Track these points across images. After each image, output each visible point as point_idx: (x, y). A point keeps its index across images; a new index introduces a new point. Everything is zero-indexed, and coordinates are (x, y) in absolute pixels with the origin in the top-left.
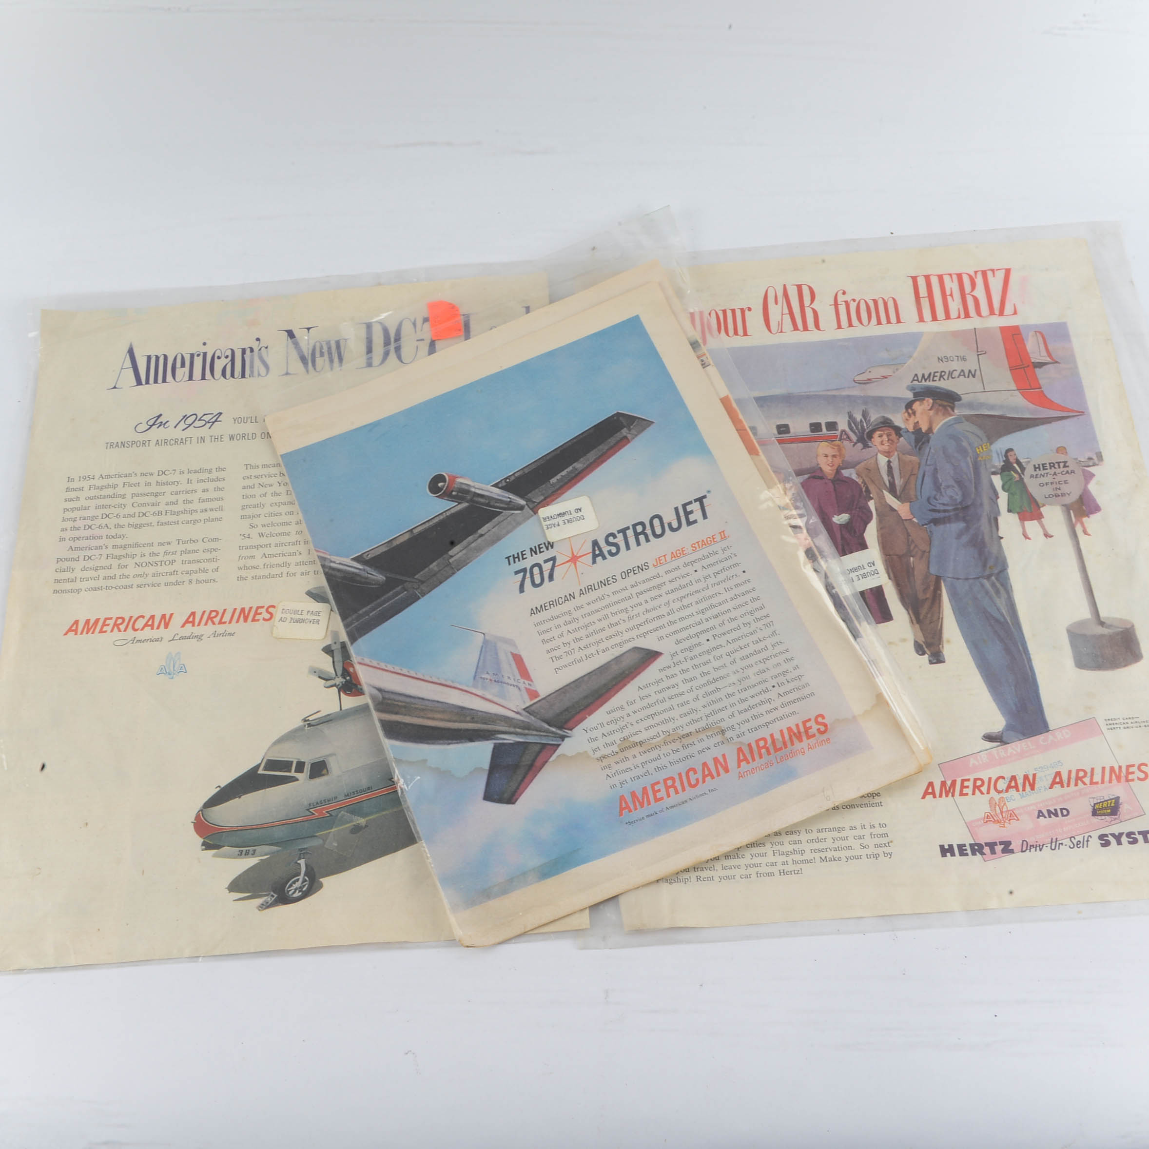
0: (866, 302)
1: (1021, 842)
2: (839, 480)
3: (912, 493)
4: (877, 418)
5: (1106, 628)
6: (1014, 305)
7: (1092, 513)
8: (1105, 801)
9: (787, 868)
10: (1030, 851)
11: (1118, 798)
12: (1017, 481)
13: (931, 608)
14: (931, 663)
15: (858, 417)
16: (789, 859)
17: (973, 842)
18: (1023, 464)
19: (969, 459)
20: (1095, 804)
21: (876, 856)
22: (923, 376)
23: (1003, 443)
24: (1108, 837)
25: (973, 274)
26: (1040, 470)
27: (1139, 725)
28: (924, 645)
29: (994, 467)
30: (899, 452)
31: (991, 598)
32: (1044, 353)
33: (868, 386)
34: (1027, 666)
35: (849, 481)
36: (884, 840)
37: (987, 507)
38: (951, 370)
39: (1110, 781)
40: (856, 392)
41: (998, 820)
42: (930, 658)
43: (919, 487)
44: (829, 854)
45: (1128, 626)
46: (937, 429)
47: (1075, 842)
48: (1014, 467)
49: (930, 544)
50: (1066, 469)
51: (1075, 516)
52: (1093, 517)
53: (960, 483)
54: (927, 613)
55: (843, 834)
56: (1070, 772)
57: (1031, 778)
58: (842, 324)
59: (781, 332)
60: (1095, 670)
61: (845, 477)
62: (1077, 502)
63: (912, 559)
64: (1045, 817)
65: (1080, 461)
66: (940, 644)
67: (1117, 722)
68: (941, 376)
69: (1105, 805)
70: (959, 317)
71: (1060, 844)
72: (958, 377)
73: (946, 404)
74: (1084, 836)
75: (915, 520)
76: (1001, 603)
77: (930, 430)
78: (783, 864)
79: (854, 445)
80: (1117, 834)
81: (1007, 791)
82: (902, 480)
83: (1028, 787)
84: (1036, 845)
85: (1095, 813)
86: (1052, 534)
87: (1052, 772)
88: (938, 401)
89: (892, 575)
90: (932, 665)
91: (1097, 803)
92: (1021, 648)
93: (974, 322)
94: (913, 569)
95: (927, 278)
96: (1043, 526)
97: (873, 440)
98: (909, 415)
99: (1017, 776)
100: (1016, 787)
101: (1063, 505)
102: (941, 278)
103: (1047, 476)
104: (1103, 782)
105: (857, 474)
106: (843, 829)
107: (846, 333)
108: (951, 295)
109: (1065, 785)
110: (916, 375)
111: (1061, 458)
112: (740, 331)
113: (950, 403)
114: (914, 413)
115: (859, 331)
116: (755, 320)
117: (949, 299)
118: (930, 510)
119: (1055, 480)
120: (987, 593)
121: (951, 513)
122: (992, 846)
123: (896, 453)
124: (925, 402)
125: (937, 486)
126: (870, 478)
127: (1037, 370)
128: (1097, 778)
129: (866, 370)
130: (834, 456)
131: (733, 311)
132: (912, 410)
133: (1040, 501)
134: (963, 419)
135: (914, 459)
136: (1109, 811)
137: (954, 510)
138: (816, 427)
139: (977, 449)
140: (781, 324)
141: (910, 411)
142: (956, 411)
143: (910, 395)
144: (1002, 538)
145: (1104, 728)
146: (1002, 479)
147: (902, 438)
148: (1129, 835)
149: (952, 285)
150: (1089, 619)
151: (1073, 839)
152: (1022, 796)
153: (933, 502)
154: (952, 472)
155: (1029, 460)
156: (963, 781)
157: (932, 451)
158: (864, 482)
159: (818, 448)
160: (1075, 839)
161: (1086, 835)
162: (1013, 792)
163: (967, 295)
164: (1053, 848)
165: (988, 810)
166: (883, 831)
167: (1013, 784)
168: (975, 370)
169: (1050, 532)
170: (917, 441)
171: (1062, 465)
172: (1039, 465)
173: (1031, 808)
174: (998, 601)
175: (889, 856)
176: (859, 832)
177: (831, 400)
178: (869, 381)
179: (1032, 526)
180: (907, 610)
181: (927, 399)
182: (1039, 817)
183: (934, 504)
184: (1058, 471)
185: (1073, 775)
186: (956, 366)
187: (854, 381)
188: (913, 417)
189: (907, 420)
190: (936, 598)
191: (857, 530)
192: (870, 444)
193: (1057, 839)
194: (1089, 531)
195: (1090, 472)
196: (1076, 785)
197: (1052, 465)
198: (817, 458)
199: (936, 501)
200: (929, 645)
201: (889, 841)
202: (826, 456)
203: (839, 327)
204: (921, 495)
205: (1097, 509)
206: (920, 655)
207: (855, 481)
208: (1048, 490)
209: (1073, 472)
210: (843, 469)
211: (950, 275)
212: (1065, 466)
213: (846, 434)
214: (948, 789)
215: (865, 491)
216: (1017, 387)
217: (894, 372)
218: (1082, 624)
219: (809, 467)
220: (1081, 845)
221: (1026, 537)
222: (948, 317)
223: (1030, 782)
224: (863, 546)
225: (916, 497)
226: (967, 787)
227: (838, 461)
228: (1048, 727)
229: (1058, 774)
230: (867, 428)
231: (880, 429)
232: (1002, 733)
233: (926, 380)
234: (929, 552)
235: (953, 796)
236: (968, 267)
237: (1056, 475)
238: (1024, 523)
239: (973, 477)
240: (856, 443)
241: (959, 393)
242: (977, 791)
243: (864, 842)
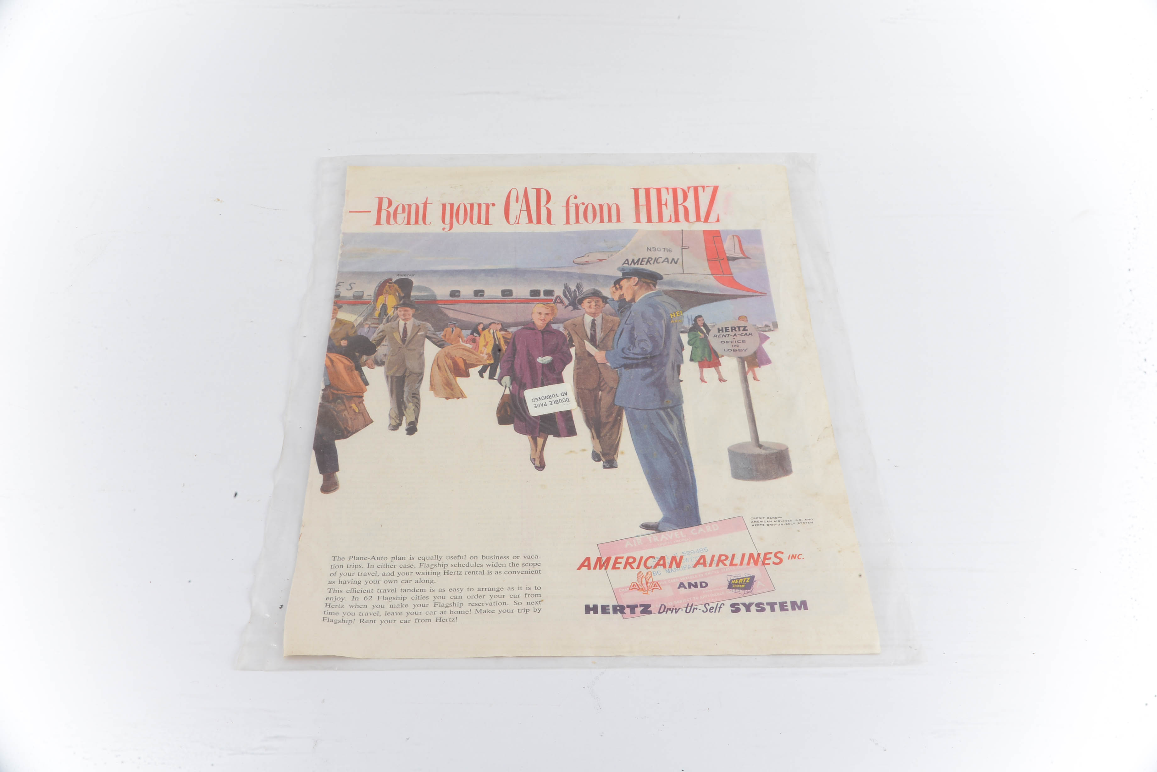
0: (593, 206)
1: (660, 605)
2: (548, 331)
3: (610, 344)
4: (589, 290)
5: (763, 449)
6: (718, 214)
7: (763, 364)
8: (741, 578)
9: (443, 617)
10: (666, 613)
11: (753, 577)
12: (702, 338)
13: (611, 429)
14: (604, 467)
15: (573, 288)
16: (448, 610)
17: (617, 604)
18: (709, 327)
19: (663, 322)
20: (731, 580)
21: (526, 611)
22: (633, 260)
23: (693, 312)
24: (739, 605)
25: (686, 189)
26: (723, 332)
27: (780, 523)
28: (600, 454)
29: (684, 327)
30: (603, 314)
31: (664, 424)
32: (738, 250)
33: (585, 266)
34: (690, 476)
35: (558, 333)
36: (538, 599)
37: (672, 357)
38: (657, 258)
39: (748, 564)
40: (576, 270)
41: (642, 588)
42: (604, 464)
43: (616, 340)
44: (484, 608)
45: (783, 449)
46: (638, 300)
47: (708, 607)
48: (702, 329)
49: (618, 382)
50: (745, 332)
51: (748, 367)
52: (763, 368)
53: (652, 338)
54: (607, 433)
55: (501, 593)
56: (713, 556)
57: (678, 559)
58: (570, 221)
59: (518, 223)
60: (748, 480)
61: (554, 329)
62: (751, 356)
63: (600, 392)
64: (685, 588)
65: (758, 327)
66: (615, 454)
67: (761, 520)
68: (648, 261)
69: (741, 581)
70: (670, 221)
71: (694, 608)
72: (662, 262)
73: (649, 281)
74: (718, 604)
75: (608, 364)
76: (673, 428)
77: (633, 300)
78: (442, 613)
79: (565, 308)
80: (747, 604)
81: (655, 567)
82: (602, 333)
83: (674, 565)
84: (673, 609)
85: (730, 586)
86: (726, 379)
87: (698, 556)
88: (643, 279)
89: (581, 404)
90: (605, 469)
91: (734, 580)
92: (686, 462)
93: (683, 226)
94: (600, 400)
95: (647, 191)
96: (719, 373)
97: (582, 304)
98: (617, 289)
99: (666, 557)
100: (664, 565)
101: (739, 358)
102: (659, 191)
103: (728, 336)
104: (741, 564)
105: (564, 328)
106: (502, 589)
107: (573, 227)
108: (666, 204)
109: (708, 565)
110: (627, 260)
111: (742, 324)
112: (483, 220)
113: (653, 281)
114: (621, 288)
115: (584, 226)
116: (497, 213)
117: (664, 207)
118: (623, 358)
119: (734, 340)
120: (662, 420)
121: (640, 361)
122: (632, 608)
123: (601, 314)
124: (631, 279)
125: (632, 340)
126: (575, 331)
127: (730, 263)
128: (737, 561)
129: (585, 255)
130: (547, 314)
131: (480, 205)
132: (619, 285)
133: (719, 353)
134: (663, 293)
135: (617, 319)
136: (743, 586)
137: (643, 358)
138: (535, 293)
139: (671, 314)
140: (518, 218)
141: (618, 286)
142: (657, 287)
143: (620, 275)
144: (682, 381)
145: (749, 525)
146: (689, 337)
147: (608, 304)
148: (758, 605)
149: (667, 197)
150: (749, 442)
151: (707, 605)
152: (668, 572)
153: (627, 352)
154: (646, 330)
155: (715, 324)
156: (617, 558)
157: (633, 314)
158: (569, 334)
159: (534, 307)
160: (709, 605)
161: (720, 603)
162: (660, 568)
163: (679, 205)
164: (688, 611)
165: (635, 580)
166: (538, 592)
167: (661, 562)
168: (678, 259)
169: (725, 377)
170: (620, 307)
171: (742, 329)
172: (722, 328)
173: (674, 580)
174: (670, 426)
175: (538, 611)
176: (516, 592)
177: (551, 274)
178: (587, 263)
179: (710, 373)
180: (591, 429)
181: (634, 277)
182: (679, 587)
183: (627, 353)
184: (738, 333)
185: (716, 559)
186: (662, 255)
187: (574, 262)
188: (619, 290)
189: (614, 292)
190: (617, 423)
191: (556, 368)
192: (579, 307)
193: (693, 604)
194: (758, 377)
195: (765, 335)
196: (717, 565)
197: (733, 329)
198: (532, 315)
199: (629, 351)
200: (604, 454)
201: (540, 600)
202: (540, 314)
203: (568, 222)
204: (617, 346)
205: (768, 361)
206: (596, 461)
207: (562, 332)
208: (729, 346)
209: (751, 334)
210: (553, 323)
211: (667, 189)
212: (744, 330)
213: (560, 299)
214: (602, 564)
215: (569, 341)
216: (712, 272)
217: (609, 257)
218: (741, 446)
219: (524, 321)
220: (714, 610)
221: (703, 380)
222: (661, 220)
223: (677, 562)
224: (560, 380)
225: (613, 347)
226: (620, 563)
227: (549, 318)
228: (700, 522)
229: (703, 557)
230: (579, 296)
231: (590, 297)
232: (659, 524)
233: (634, 264)
234: (617, 388)
235: (606, 569)
236: (682, 183)
237: (736, 336)
238: (702, 370)
239: (664, 333)
240: (567, 306)
241: (661, 274)
242: (628, 566)
243: (518, 600)
